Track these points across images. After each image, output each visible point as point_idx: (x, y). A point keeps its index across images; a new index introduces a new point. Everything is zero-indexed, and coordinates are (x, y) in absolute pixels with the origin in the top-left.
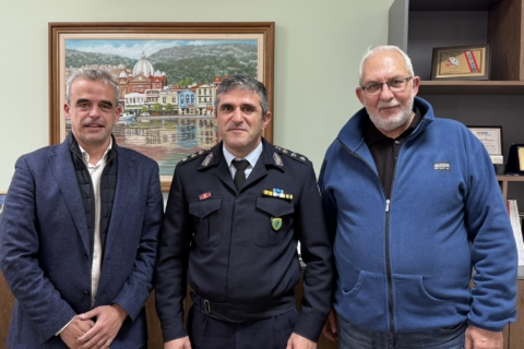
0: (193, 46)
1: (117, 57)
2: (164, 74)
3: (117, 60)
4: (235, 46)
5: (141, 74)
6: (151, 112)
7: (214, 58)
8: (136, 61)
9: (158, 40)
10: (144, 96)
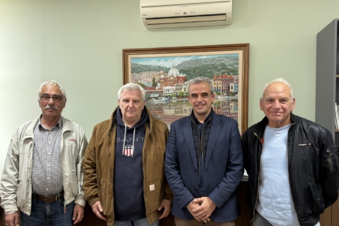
0: (202, 59)
1: (159, 67)
2: (185, 75)
3: (159, 68)
4: (226, 58)
5: (172, 76)
6: (178, 97)
7: (213, 65)
8: (170, 69)
9: (182, 56)
10: (174, 88)
